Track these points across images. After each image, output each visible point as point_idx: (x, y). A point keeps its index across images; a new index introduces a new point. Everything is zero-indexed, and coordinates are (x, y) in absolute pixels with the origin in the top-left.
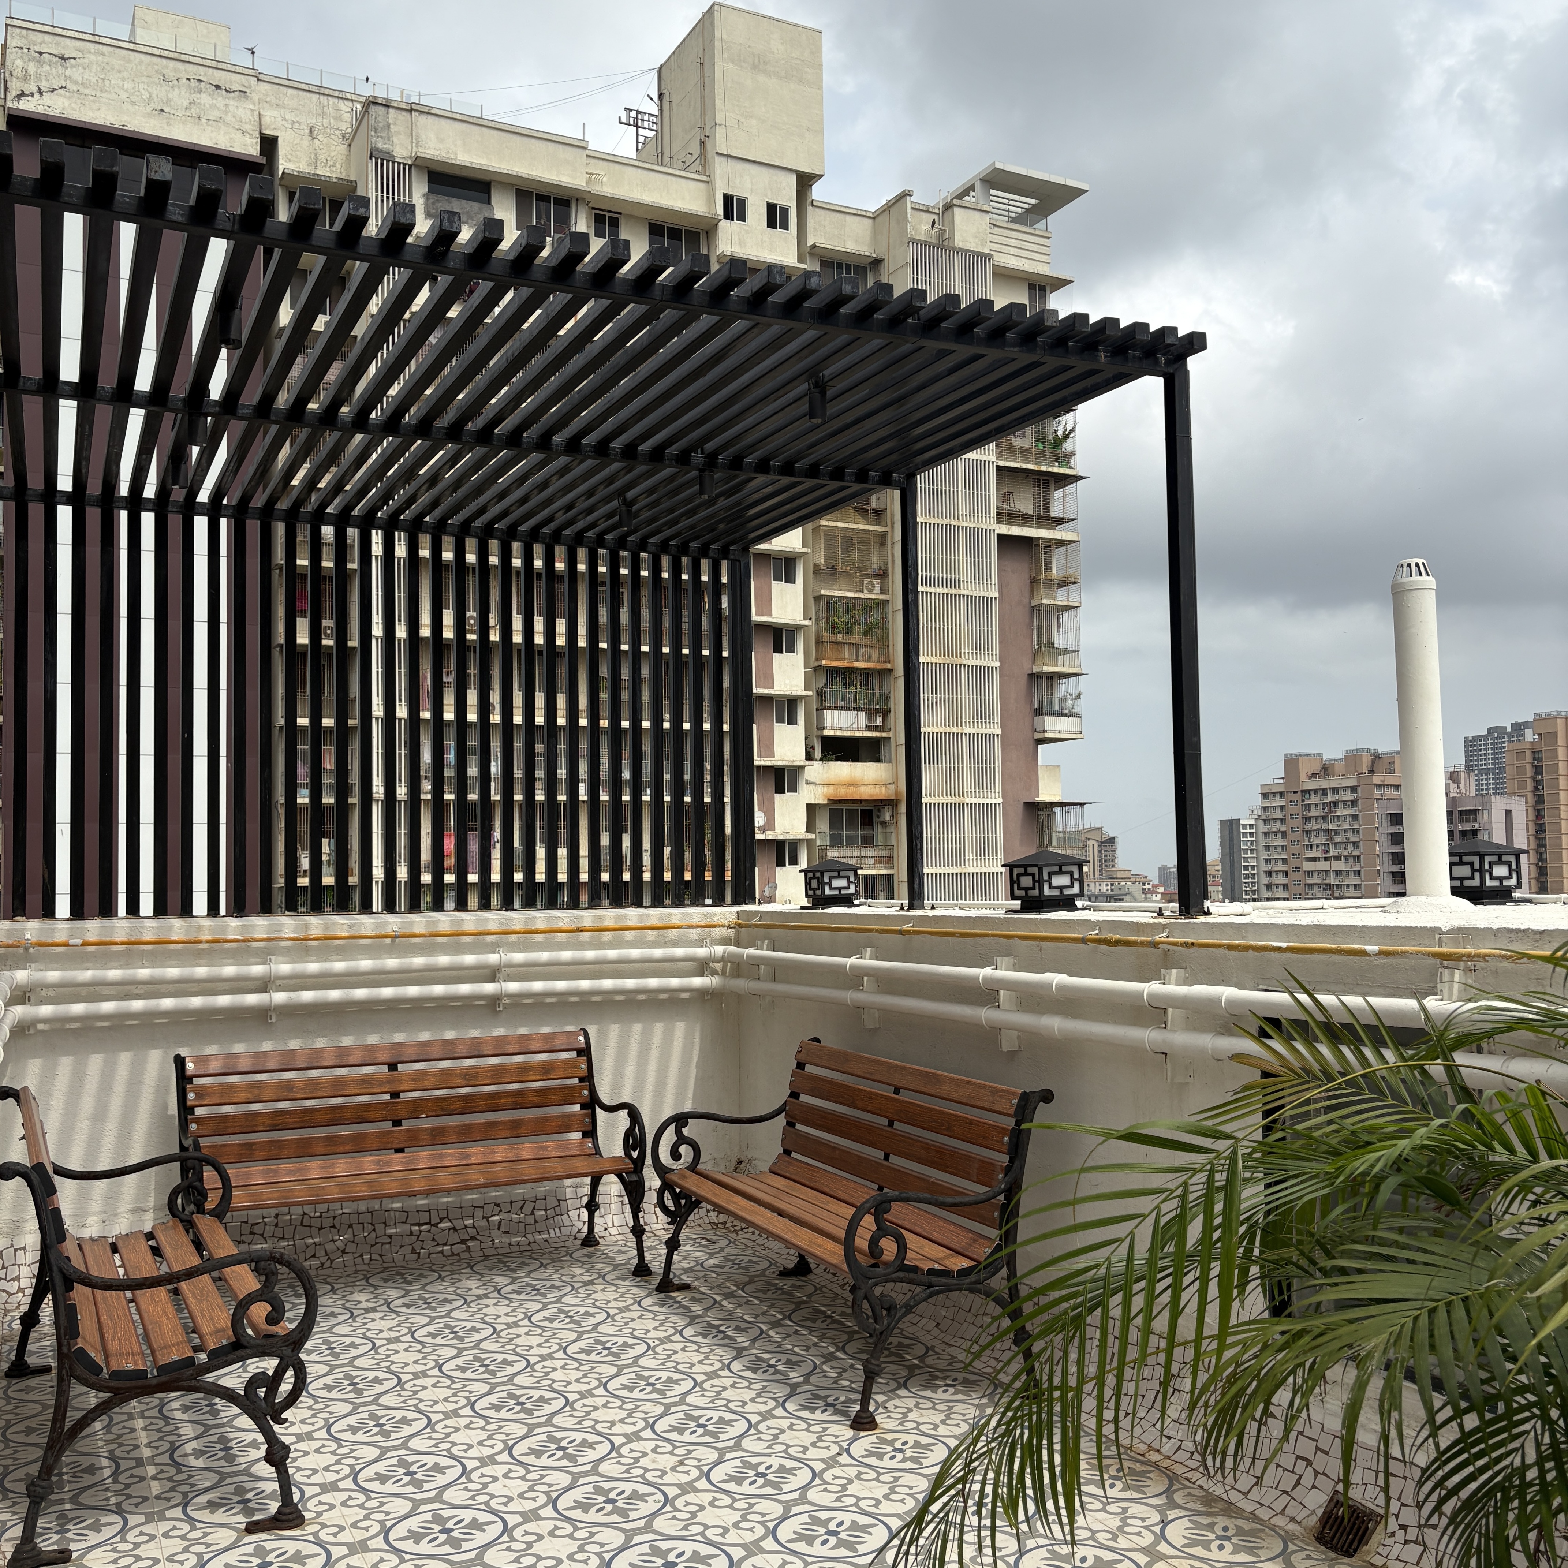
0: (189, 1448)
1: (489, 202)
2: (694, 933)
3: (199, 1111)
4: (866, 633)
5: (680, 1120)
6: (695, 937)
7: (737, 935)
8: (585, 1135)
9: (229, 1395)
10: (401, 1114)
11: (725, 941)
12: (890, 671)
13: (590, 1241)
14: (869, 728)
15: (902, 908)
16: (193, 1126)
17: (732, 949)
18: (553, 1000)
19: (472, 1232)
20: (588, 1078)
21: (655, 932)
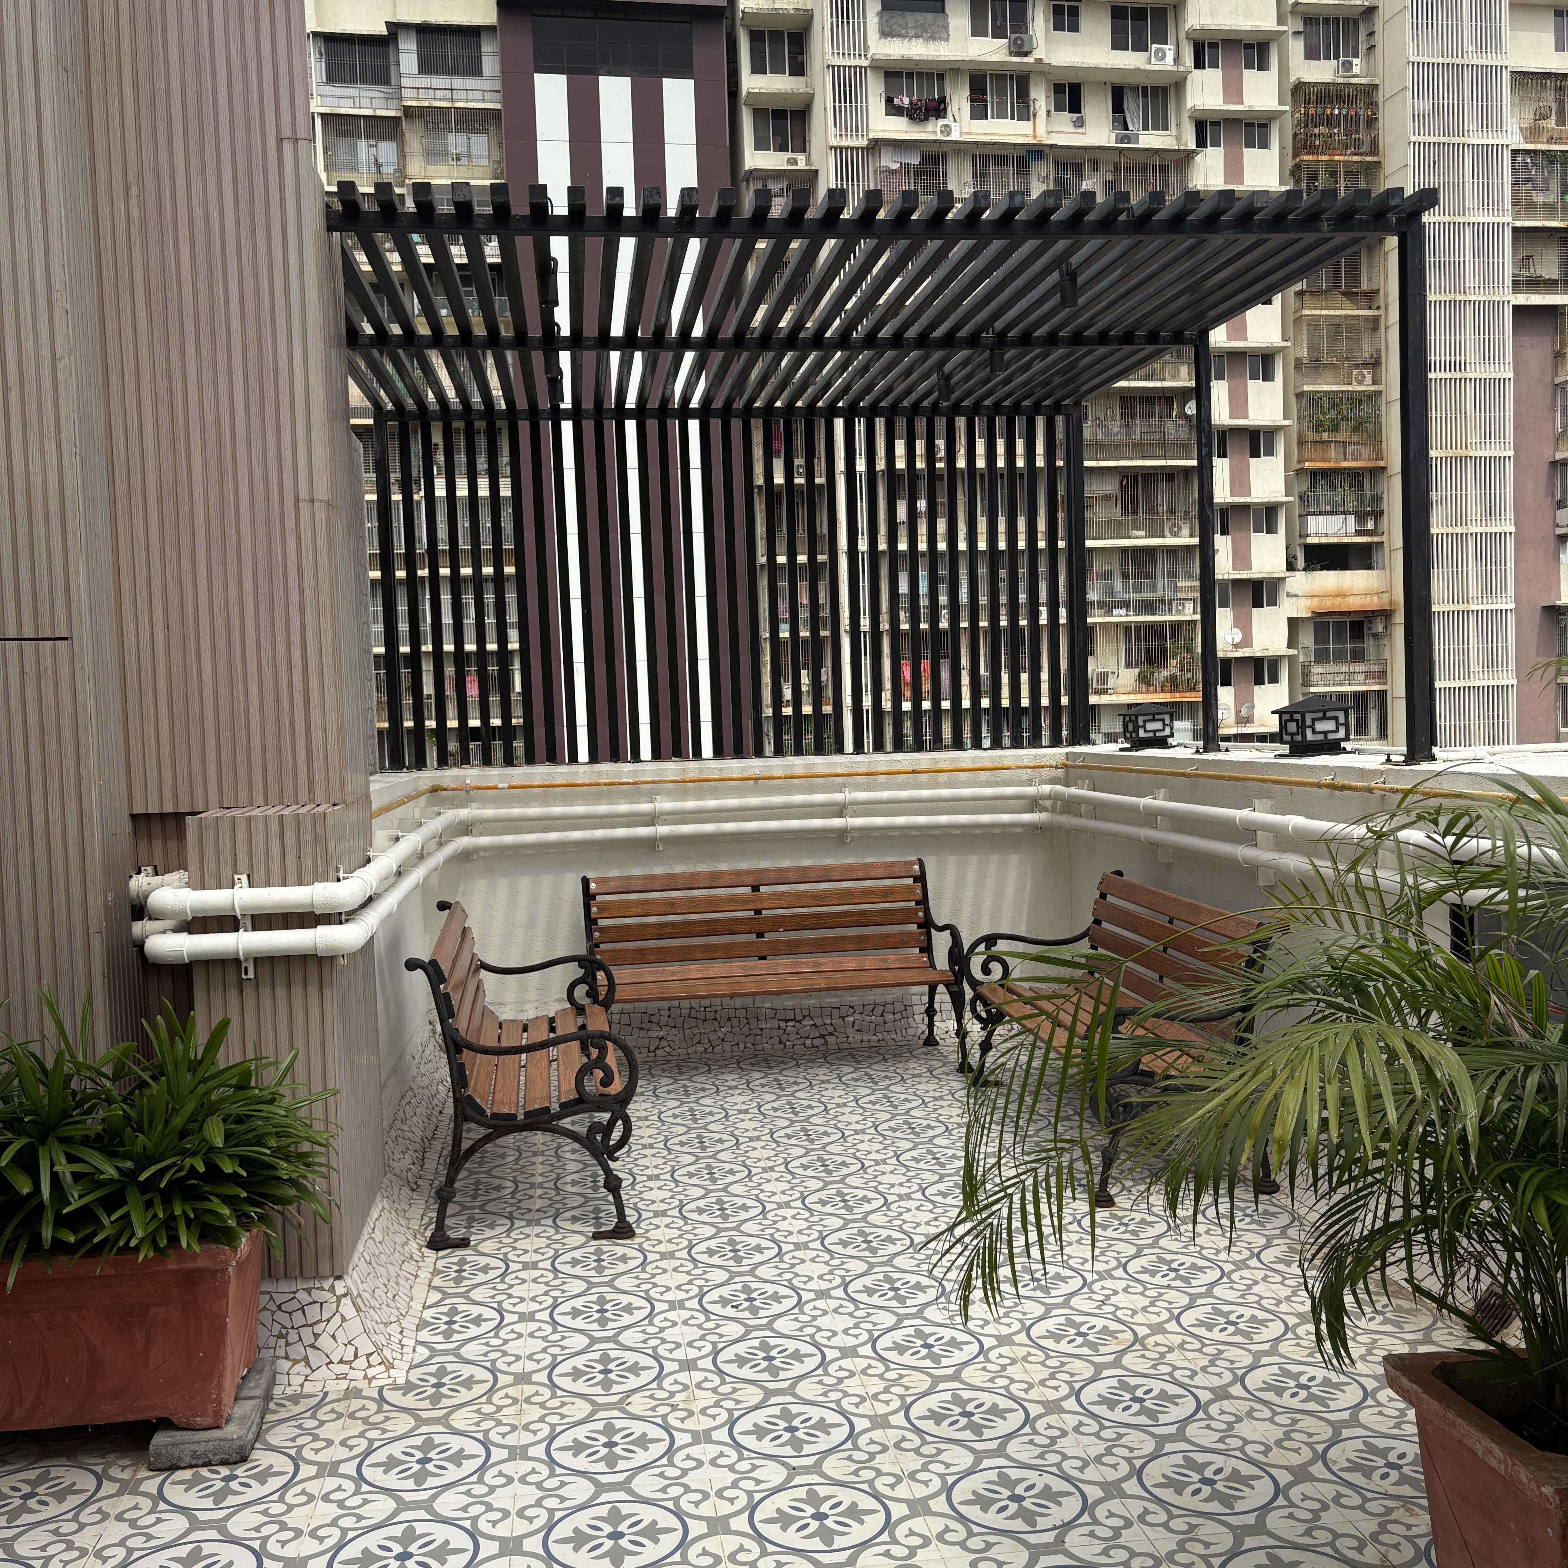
0: (569, 1179)
1: (943, 11)
2: (1025, 774)
3: (602, 923)
4: (1355, 430)
5: (990, 940)
6: (1026, 777)
7: (1067, 775)
8: (922, 950)
9: (574, 1136)
10: (763, 928)
11: (1053, 781)
12: (1384, 469)
13: (931, 1041)
14: (1358, 533)
15: (1197, 752)
16: (597, 934)
17: (1059, 788)
18: (897, 833)
19: (830, 1029)
20: (923, 901)
21: (988, 773)
